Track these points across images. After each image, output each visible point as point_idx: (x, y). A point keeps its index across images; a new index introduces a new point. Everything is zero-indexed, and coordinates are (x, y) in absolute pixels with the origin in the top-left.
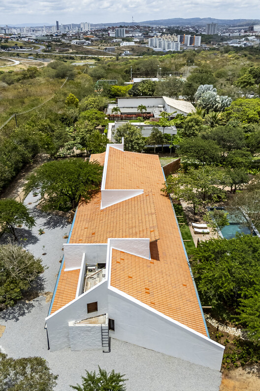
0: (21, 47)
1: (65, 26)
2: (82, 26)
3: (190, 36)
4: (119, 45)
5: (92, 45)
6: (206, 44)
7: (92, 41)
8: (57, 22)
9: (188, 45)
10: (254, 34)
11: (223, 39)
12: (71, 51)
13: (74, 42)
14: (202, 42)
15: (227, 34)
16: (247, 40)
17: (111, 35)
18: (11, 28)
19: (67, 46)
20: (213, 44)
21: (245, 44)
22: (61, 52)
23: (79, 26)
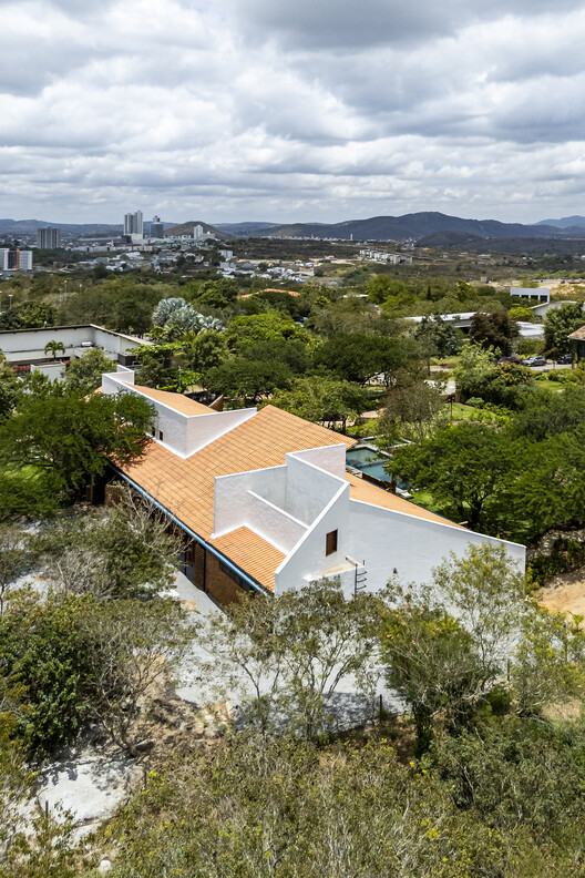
3: (7, 250)
6: (44, 265)
9: (6, 268)
10: (135, 248)
11: (76, 257)
14: (34, 262)
15: (83, 249)
16: (125, 258)
20: (58, 267)
21: (124, 266)
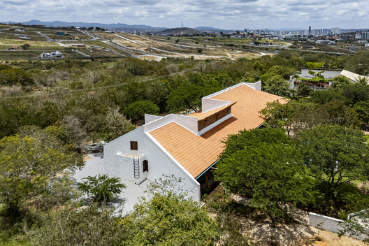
0: (271, 44)
1: (316, 31)
2: (333, 31)
4: (364, 45)
5: (335, 45)
7: (337, 41)
8: (310, 27)
12: (314, 48)
13: (318, 42)
17: (356, 37)
18: (270, 31)
19: (311, 44)
22: (304, 48)
23: (330, 30)
